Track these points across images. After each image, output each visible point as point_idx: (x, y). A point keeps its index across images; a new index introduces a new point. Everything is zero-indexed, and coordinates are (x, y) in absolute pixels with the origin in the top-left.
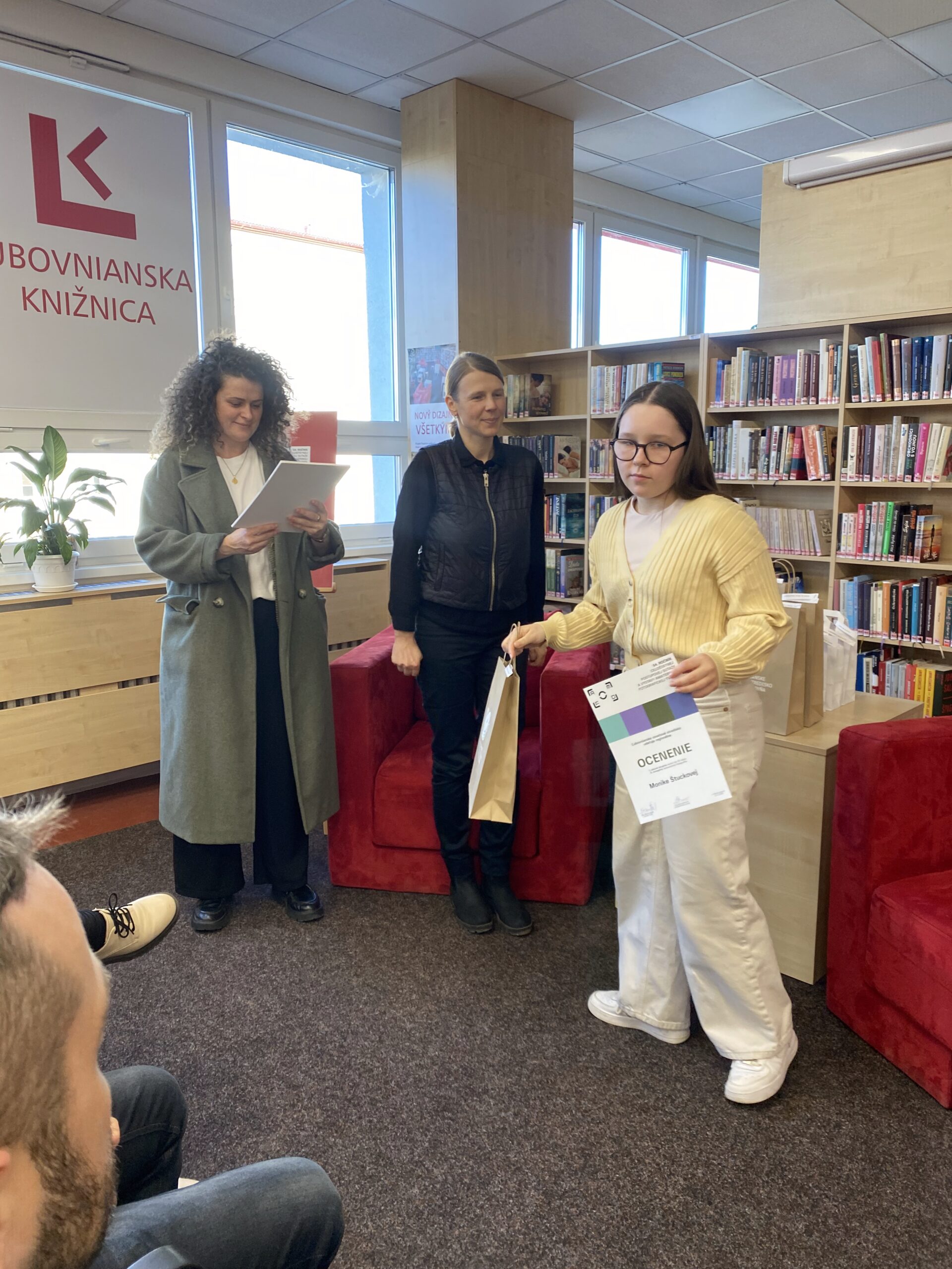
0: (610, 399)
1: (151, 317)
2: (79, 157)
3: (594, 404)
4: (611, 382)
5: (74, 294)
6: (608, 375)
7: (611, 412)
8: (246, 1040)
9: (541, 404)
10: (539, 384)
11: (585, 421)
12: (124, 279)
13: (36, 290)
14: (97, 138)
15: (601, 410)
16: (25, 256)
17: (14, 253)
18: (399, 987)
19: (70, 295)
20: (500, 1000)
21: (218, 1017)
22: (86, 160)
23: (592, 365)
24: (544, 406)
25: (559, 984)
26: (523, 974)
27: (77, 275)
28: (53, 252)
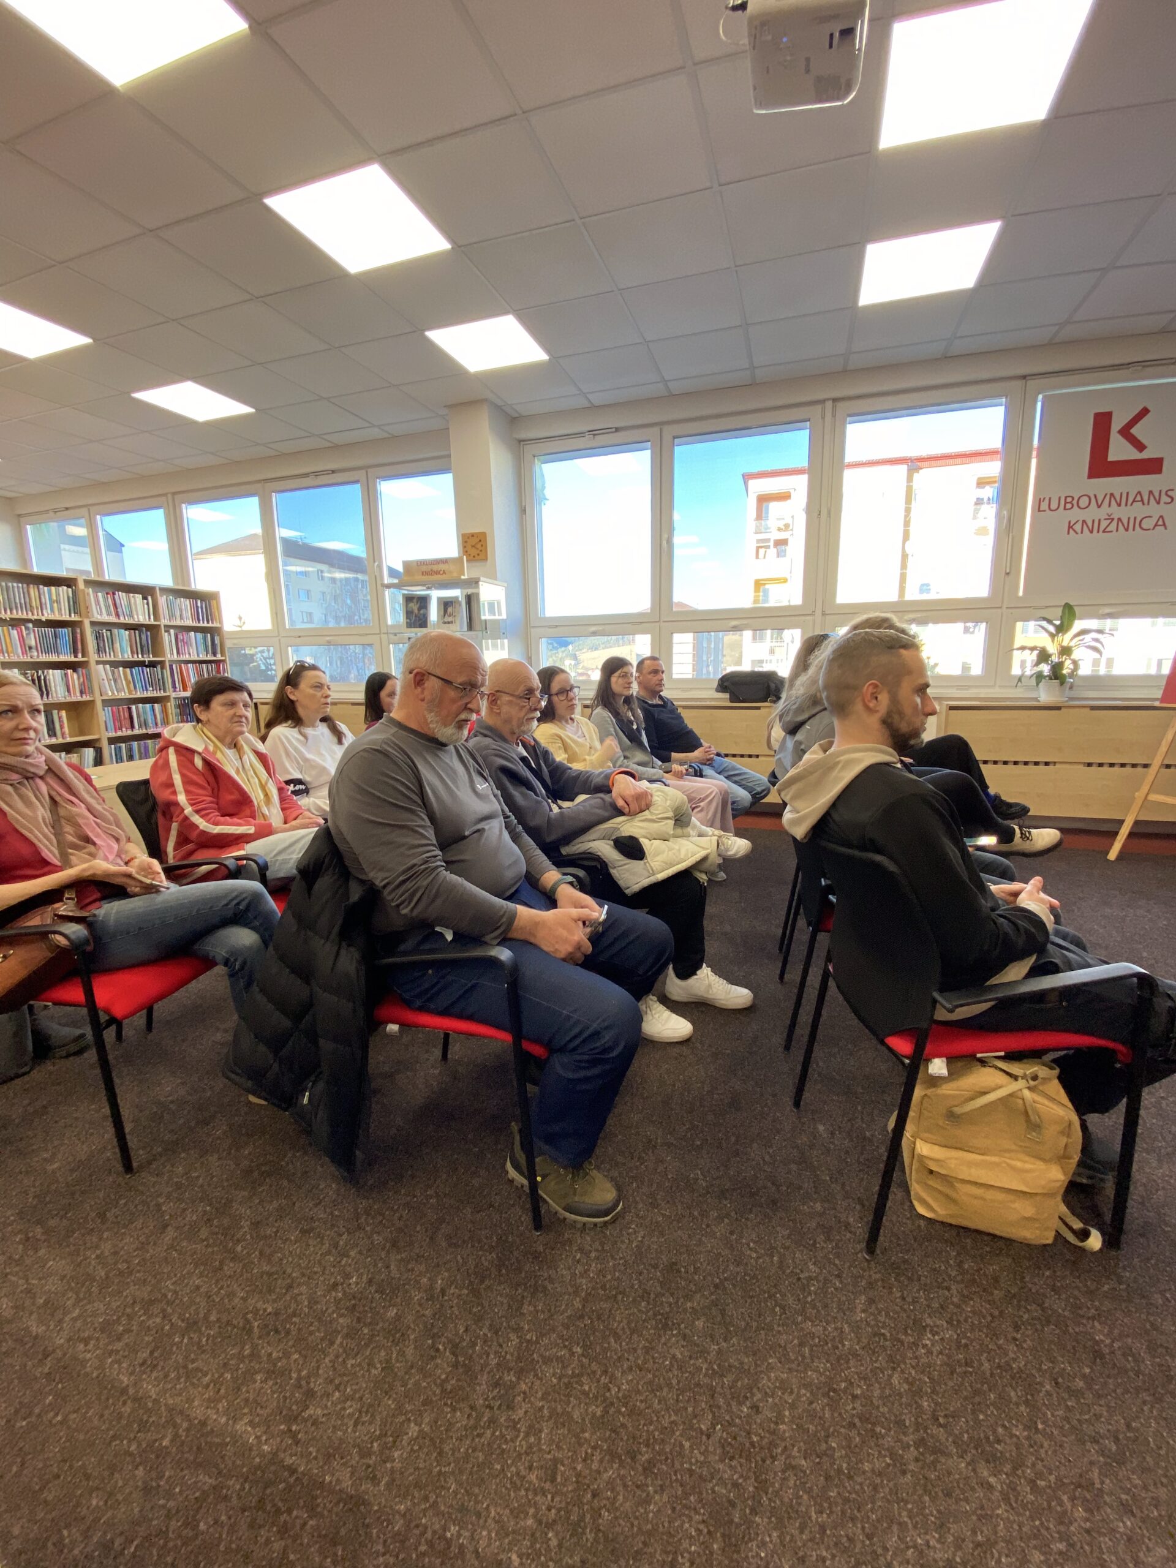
1: (1164, 525)
2: (1125, 432)
5: (1105, 519)
12: (1146, 501)
13: (1078, 521)
14: (1142, 414)
16: (1075, 502)
17: (1068, 501)
19: (1102, 520)
22: (1131, 431)
27: (1110, 506)
28: (1095, 495)
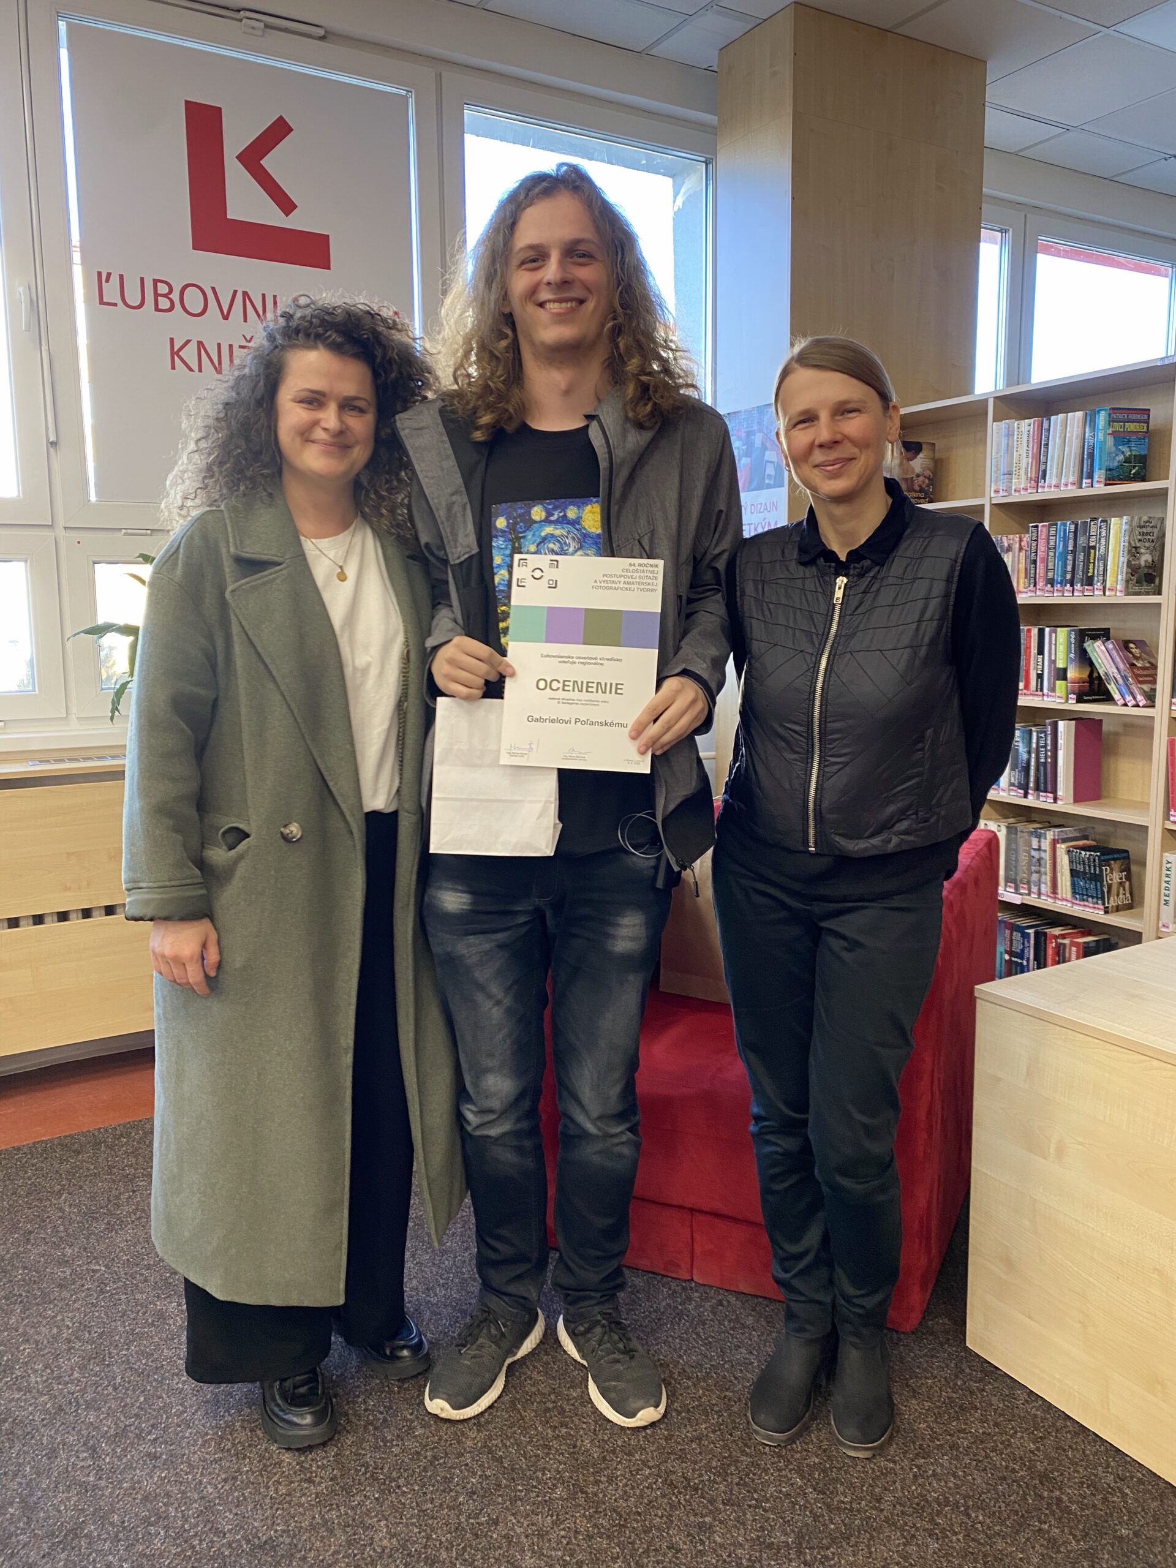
0: (1023, 471)
2: (252, 159)
3: (997, 481)
4: (1025, 444)
5: (241, 347)
6: (1020, 433)
7: (1022, 492)
8: (248, 1542)
9: (917, 488)
10: (915, 457)
11: (983, 506)
13: (188, 342)
14: (279, 130)
15: (1008, 490)
16: (175, 296)
17: (159, 292)
18: (541, 1463)
19: (235, 349)
20: (711, 1526)
21: (225, 1480)
22: (262, 162)
23: (994, 421)
24: (921, 490)
25: (828, 1507)
26: (766, 1471)
27: (245, 320)
28: (213, 289)
